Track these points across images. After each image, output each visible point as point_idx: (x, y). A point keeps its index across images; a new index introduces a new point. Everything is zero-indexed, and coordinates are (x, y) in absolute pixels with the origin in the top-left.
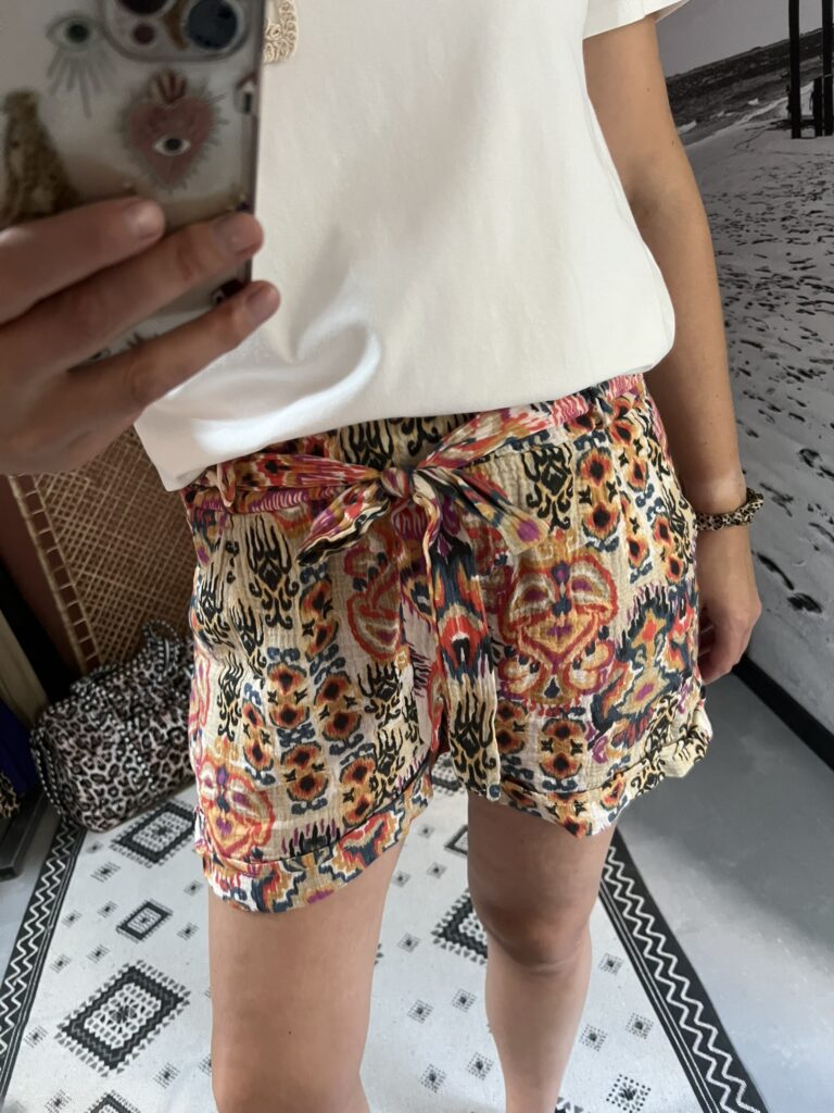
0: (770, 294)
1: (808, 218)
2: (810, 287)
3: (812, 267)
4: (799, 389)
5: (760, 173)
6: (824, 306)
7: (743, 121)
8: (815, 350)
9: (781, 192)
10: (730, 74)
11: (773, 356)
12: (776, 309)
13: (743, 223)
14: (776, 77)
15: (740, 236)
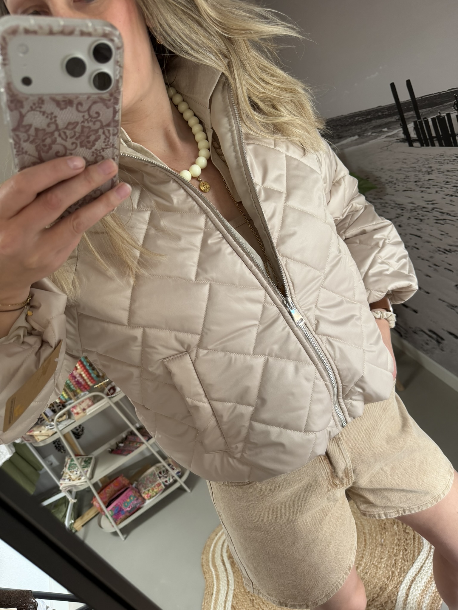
0: (418, 214)
1: (427, 182)
2: (437, 212)
3: (436, 204)
4: (446, 257)
5: (397, 161)
6: (448, 221)
7: (382, 137)
8: (450, 241)
9: (411, 169)
10: (369, 117)
11: (428, 242)
12: (423, 221)
13: (395, 182)
14: (393, 119)
15: (395, 187)
